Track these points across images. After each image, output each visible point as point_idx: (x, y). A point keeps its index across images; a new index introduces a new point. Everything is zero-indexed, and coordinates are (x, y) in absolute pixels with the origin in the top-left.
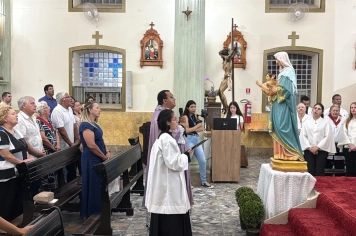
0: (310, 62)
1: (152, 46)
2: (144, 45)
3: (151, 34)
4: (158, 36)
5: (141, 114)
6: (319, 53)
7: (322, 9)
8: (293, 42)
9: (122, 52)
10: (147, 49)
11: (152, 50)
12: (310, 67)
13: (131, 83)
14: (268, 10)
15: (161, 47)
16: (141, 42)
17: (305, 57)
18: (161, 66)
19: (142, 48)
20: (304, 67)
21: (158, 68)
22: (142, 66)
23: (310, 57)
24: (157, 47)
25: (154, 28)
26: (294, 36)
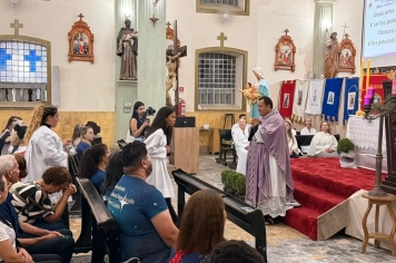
0: (234, 62)
1: (81, 40)
2: (72, 37)
3: (81, 27)
4: (88, 29)
5: (70, 113)
6: (244, 54)
7: (246, 12)
8: (222, 43)
9: (46, 45)
10: (76, 42)
11: (82, 43)
12: (234, 67)
13: (58, 80)
14: (199, 10)
15: (92, 41)
16: (69, 34)
17: (230, 57)
18: (92, 62)
19: (70, 41)
20: (229, 67)
21: (88, 64)
22: (70, 61)
23: (234, 58)
24: (87, 40)
25: (83, 20)
26: (222, 38)
